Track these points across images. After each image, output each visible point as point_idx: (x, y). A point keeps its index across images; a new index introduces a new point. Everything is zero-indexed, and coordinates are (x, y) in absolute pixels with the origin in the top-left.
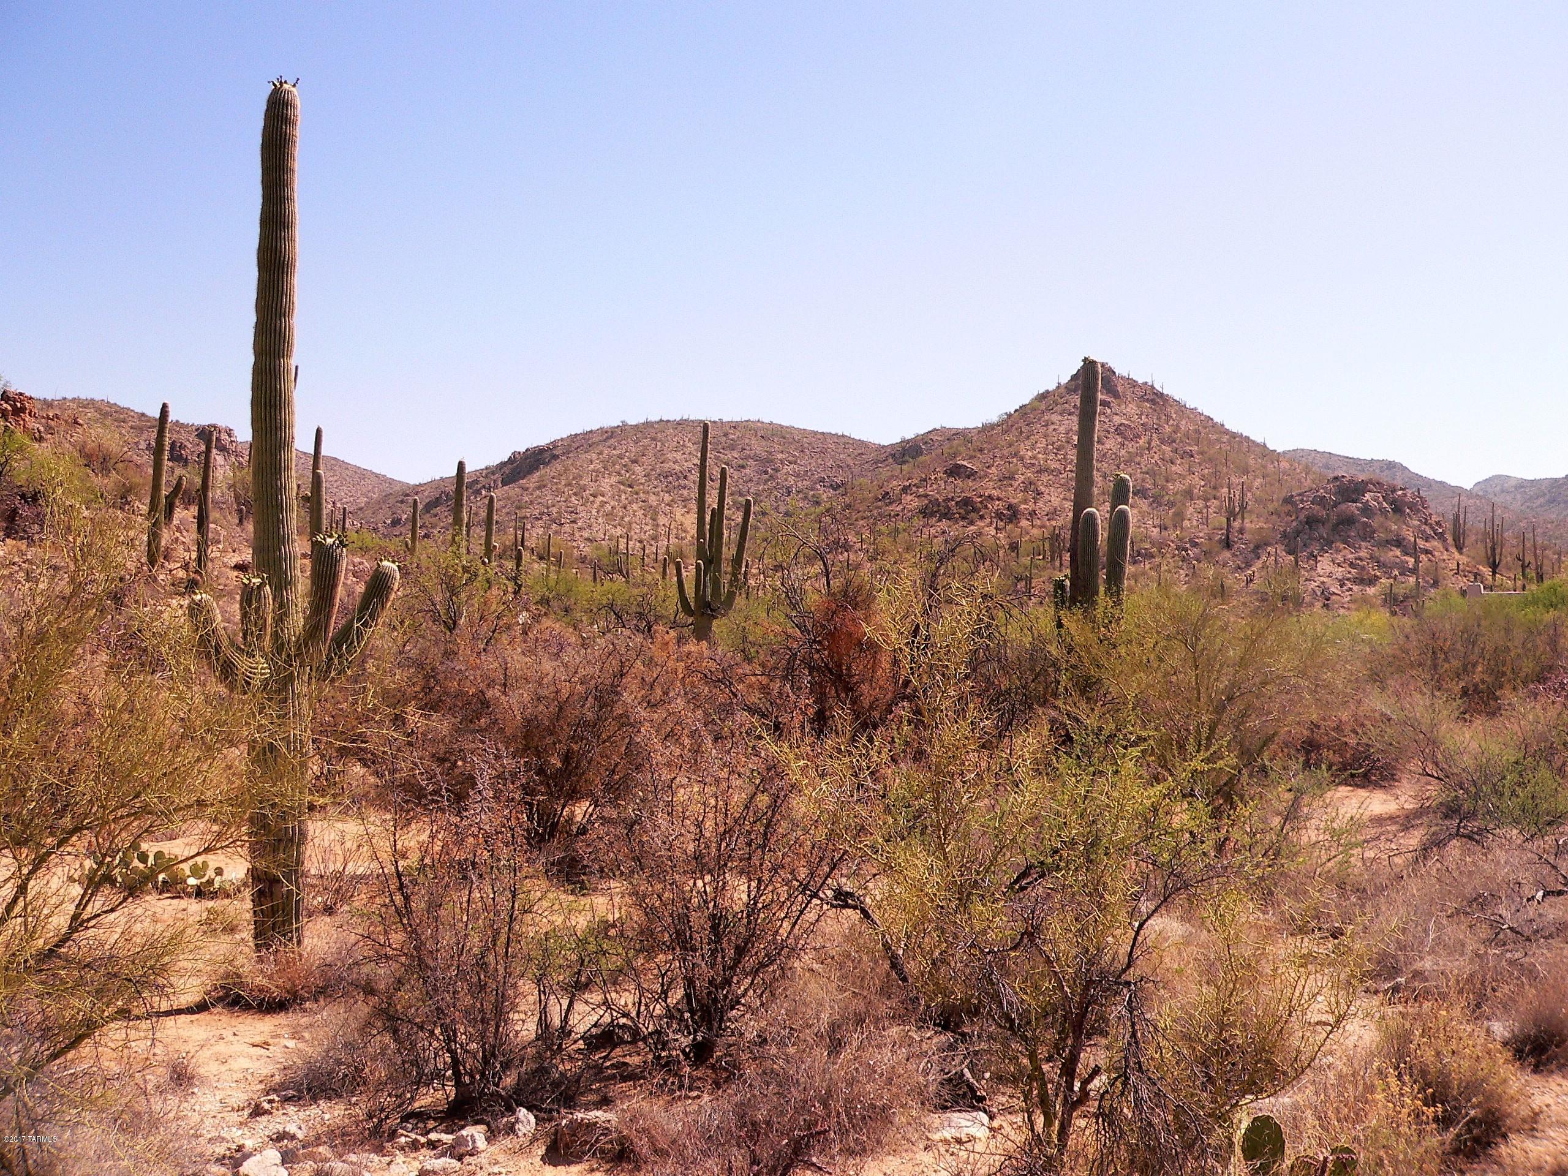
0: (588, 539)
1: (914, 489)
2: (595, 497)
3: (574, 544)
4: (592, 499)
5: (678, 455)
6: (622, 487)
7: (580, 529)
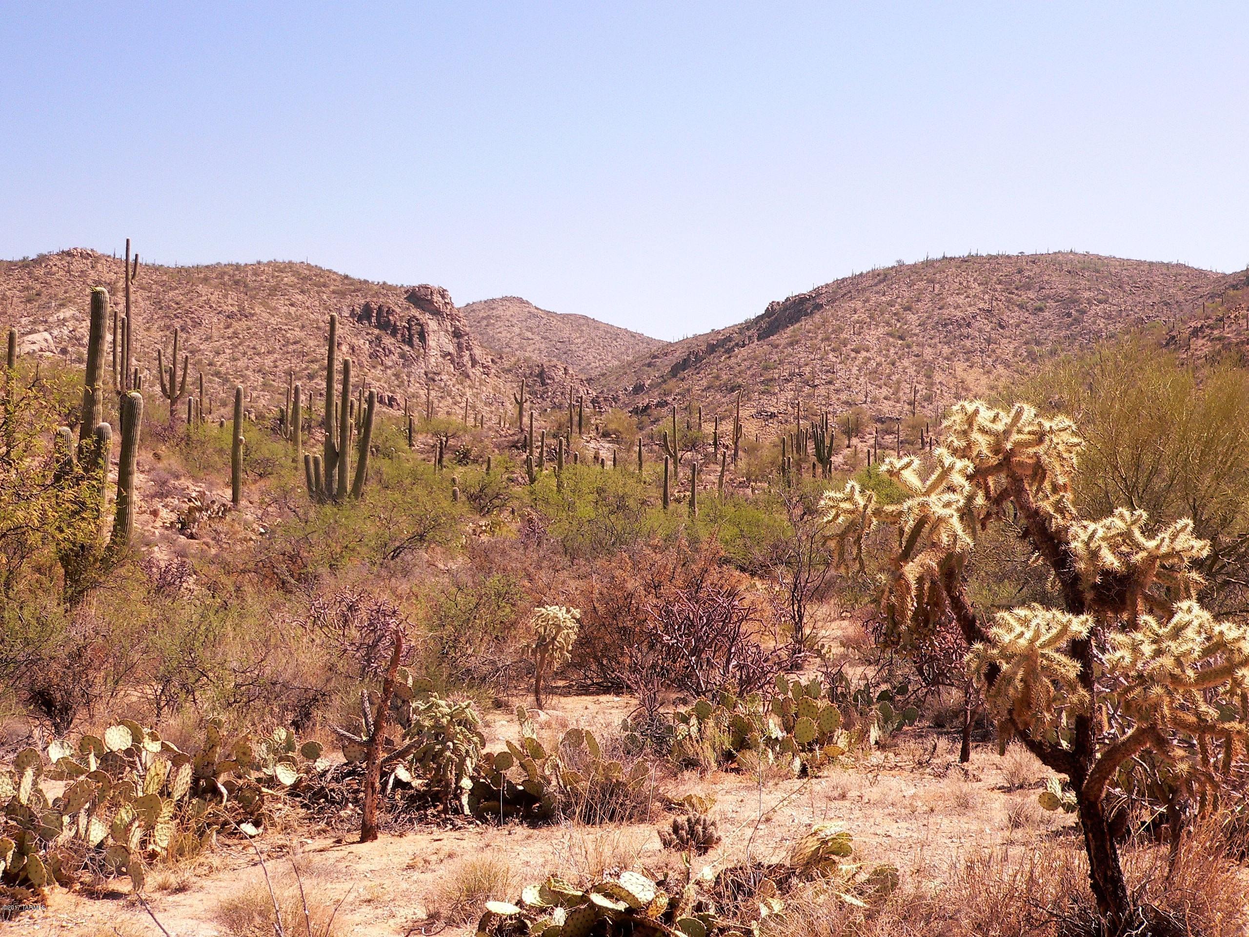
0: (846, 403)
1: (1208, 331)
2: (858, 352)
3: (831, 409)
4: (853, 355)
5: (961, 300)
6: (891, 340)
7: (837, 391)
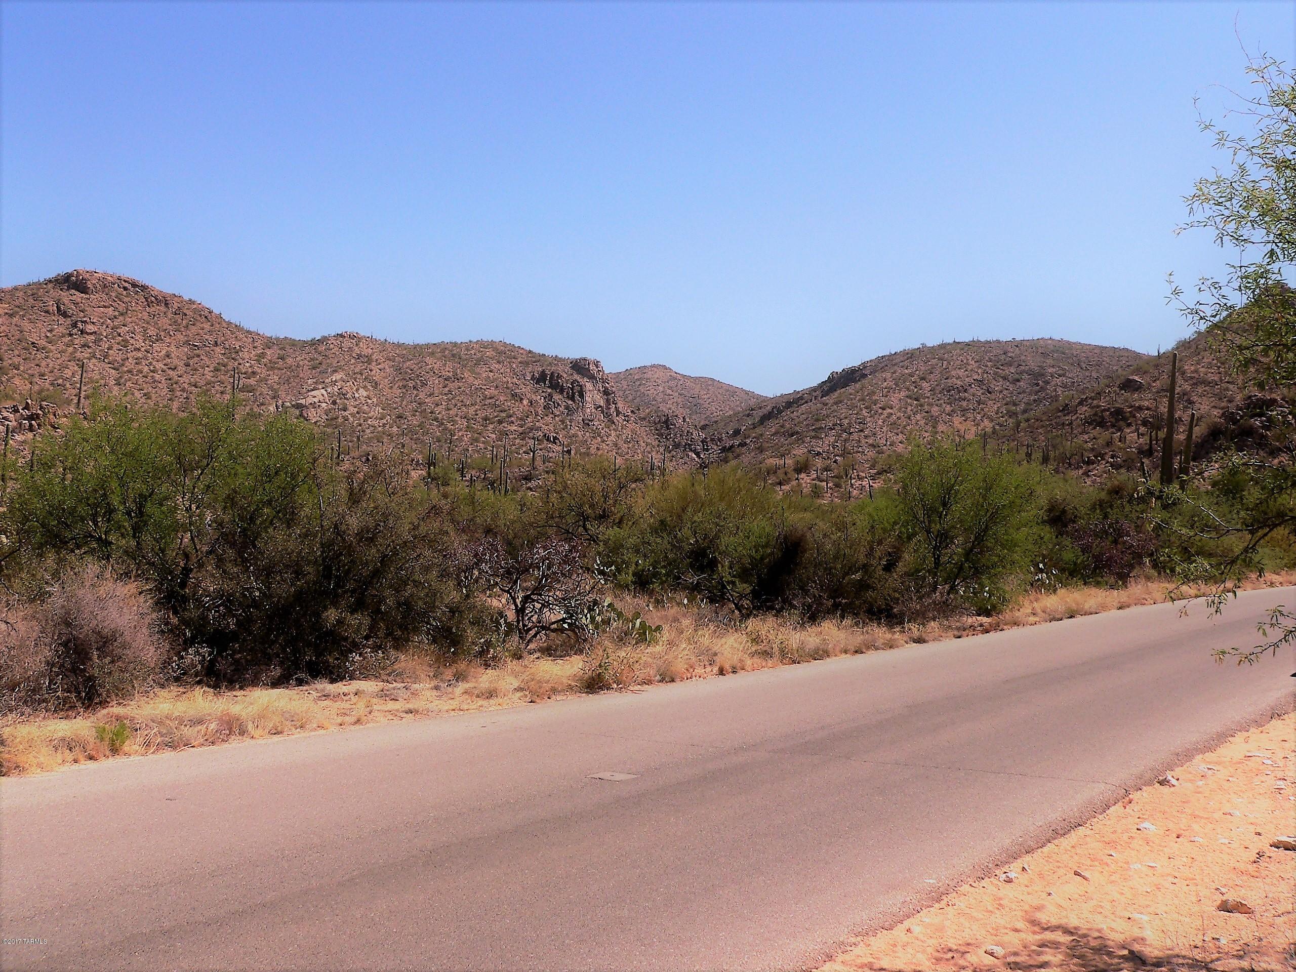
1: (1090, 401)
2: (884, 409)
5: (961, 373)
6: (909, 401)
7: (866, 437)
